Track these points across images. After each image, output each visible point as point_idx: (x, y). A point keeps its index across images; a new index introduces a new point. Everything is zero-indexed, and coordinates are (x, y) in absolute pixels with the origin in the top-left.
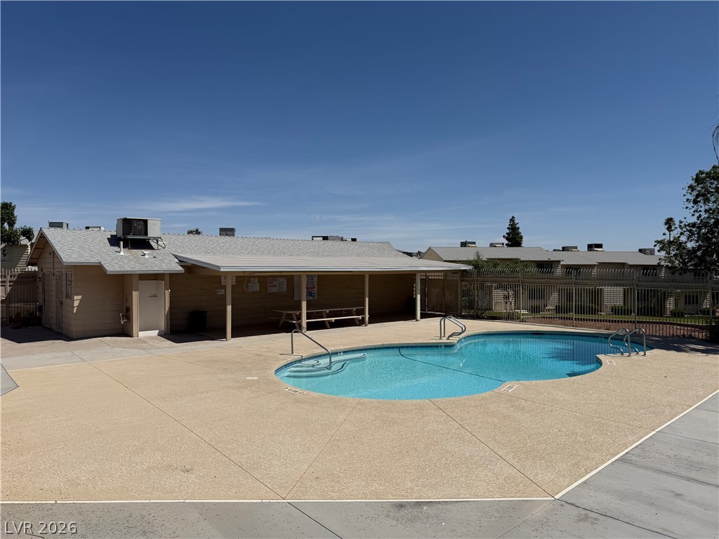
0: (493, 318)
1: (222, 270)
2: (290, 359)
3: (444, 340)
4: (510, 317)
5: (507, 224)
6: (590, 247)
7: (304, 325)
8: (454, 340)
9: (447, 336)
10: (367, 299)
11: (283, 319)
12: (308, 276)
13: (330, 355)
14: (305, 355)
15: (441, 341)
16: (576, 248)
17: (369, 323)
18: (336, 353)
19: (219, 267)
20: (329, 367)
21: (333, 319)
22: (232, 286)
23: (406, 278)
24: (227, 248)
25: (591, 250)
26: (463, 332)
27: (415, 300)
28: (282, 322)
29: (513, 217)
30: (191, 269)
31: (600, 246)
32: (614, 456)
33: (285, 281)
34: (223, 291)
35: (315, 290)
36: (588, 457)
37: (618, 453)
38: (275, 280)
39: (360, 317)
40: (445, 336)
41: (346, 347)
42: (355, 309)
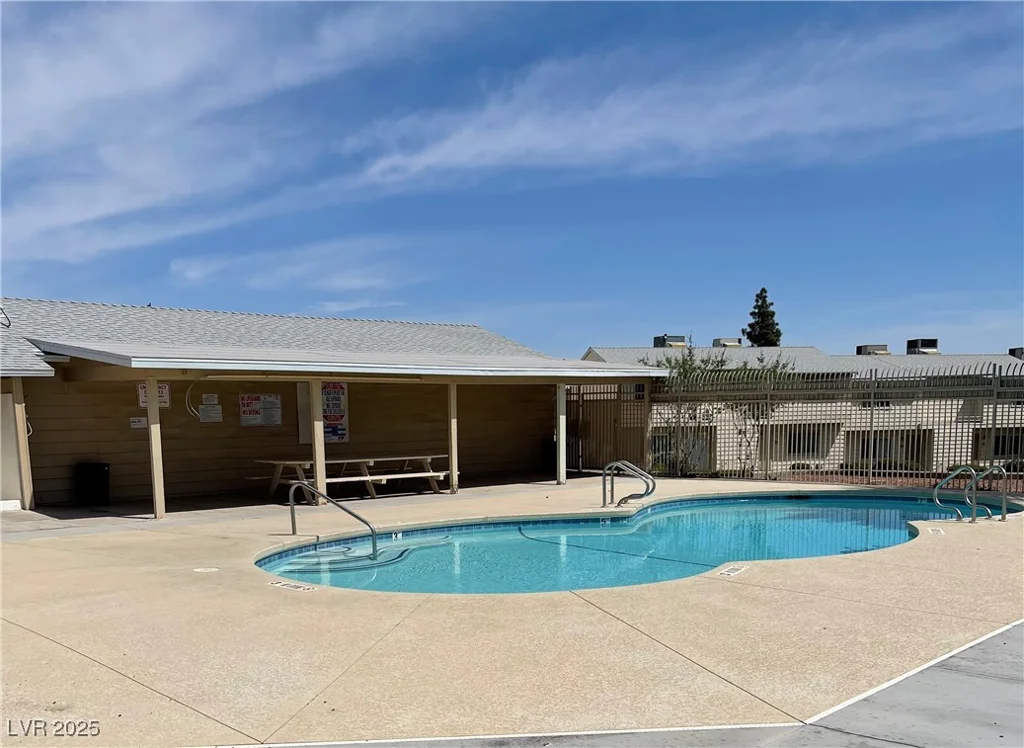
1: (135, 364)
2: (290, 542)
3: (612, 509)
6: (913, 346)
7: (322, 489)
9: (617, 500)
10: (454, 423)
11: (277, 480)
12: (326, 387)
14: (324, 536)
15: (604, 510)
16: (884, 347)
19: (129, 359)
20: (373, 556)
21: (384, 478)
22: (162, 411)
25: (915, 353)
29: (764, 290)
30: (70, 369)
31: (932, 343)
32: (927, 661)
33: (278, 401)
34: (144, 419)
35: (345, 422)
36: (876, 664)
37: (936, 657)
38: (258, 399)
39: (441, 475)
40: (612, 502)
41: (409, 523)
42: (429, 459)
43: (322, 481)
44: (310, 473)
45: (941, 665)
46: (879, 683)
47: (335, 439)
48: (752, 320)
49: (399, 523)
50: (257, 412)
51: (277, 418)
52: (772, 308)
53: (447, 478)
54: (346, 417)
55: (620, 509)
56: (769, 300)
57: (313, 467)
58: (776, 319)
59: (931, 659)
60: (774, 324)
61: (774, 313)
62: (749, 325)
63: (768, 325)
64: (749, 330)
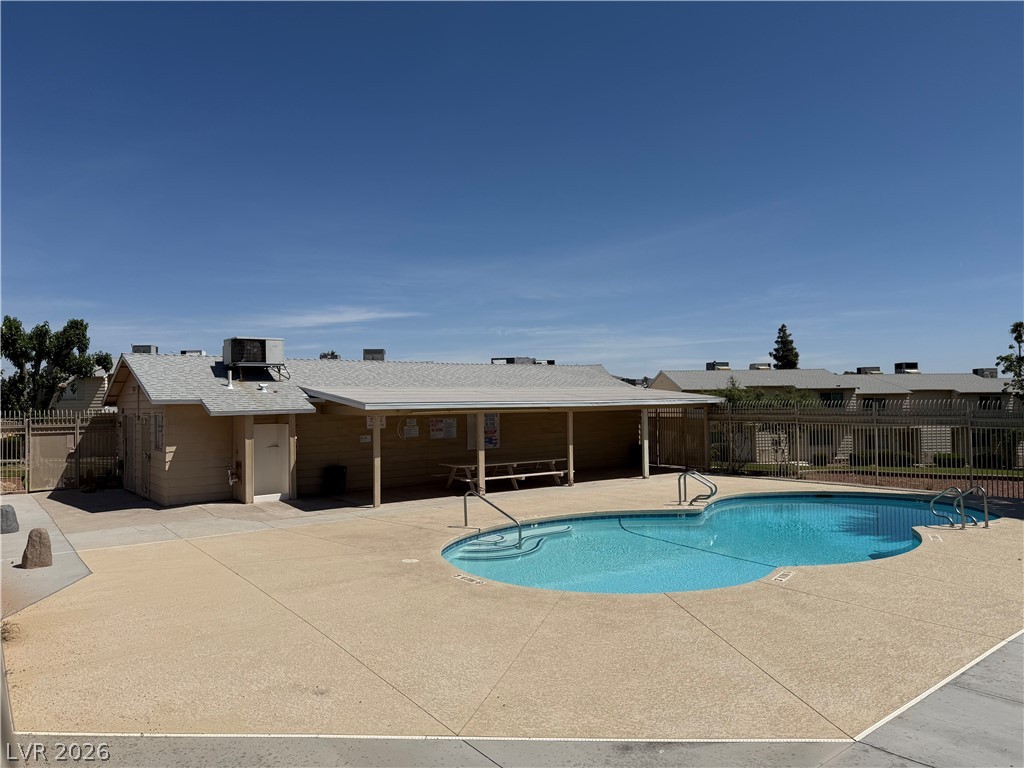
0: (757, 474)
1: (367, 408)
2: (463, 533)
3: (685, 506)
4: (782, 472)
5: (775, 336)
6: (899, 368)
7: (482, 484)
8: (700, 506)
9: (689, 500)
10: (571, 447)
11: (452, 477)
12: (486, 415)
13: (520, 527)
14: (484, 528)
15: (680, 508)
16: (878, 369)
17: (575, 482)
18: (528, 525)
19: (364, 404)
20: (518, 546)
21: (523, 476)
22: (382, 430)
23: (627, 417)
24: (374, 377)
25: (901, 373)
26: (713, 494)
27: (640, 448)
28: (450, 481)
29: (783, 326)
30: (326, 406)
31: (914, 366)
32: (944, 677)
33: (455, 422)
34: (369, 437)
35: (497, 434)
36: (904, 679)
37: (950, 673)
38: (441, 421)
39: (562, 473)
40: (685, 501)
41: (543, 517)
42: (554, 462)
43: (482, 479)
44: (475, 474)
45: (955, 683)
46: (909, 700)
47: (491, 446)
48: (776, 346)
49: (536, 517)
50: (441, 430)
51: (454, 434)
52: (790, 338)
53: (566, 475)
54: (498, 431)
55: (692, 507)
56: (788, 332)
57: (477, 469)
58: (794, 345)
59: (948, 675)
60: (793, 349)
61: (792, 342)
62: (775, 350)
63: (789, 350)
64: (774, 353)
